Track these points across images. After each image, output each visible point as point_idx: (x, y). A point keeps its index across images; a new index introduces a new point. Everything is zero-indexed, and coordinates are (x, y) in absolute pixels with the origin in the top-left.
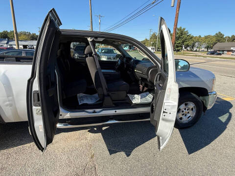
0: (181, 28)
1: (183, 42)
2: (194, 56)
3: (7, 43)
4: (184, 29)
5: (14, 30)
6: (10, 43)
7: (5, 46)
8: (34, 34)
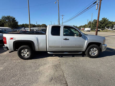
0: (104, 18)
1: (106, 25)
2: (112, 32)
3: (24, 29)
4: (106, 19)
5: (29, 23)
6: (25, 29)
7: (23, 30)
8: (34, 25)
